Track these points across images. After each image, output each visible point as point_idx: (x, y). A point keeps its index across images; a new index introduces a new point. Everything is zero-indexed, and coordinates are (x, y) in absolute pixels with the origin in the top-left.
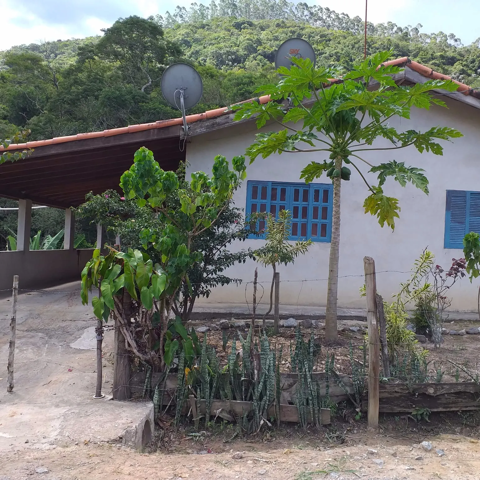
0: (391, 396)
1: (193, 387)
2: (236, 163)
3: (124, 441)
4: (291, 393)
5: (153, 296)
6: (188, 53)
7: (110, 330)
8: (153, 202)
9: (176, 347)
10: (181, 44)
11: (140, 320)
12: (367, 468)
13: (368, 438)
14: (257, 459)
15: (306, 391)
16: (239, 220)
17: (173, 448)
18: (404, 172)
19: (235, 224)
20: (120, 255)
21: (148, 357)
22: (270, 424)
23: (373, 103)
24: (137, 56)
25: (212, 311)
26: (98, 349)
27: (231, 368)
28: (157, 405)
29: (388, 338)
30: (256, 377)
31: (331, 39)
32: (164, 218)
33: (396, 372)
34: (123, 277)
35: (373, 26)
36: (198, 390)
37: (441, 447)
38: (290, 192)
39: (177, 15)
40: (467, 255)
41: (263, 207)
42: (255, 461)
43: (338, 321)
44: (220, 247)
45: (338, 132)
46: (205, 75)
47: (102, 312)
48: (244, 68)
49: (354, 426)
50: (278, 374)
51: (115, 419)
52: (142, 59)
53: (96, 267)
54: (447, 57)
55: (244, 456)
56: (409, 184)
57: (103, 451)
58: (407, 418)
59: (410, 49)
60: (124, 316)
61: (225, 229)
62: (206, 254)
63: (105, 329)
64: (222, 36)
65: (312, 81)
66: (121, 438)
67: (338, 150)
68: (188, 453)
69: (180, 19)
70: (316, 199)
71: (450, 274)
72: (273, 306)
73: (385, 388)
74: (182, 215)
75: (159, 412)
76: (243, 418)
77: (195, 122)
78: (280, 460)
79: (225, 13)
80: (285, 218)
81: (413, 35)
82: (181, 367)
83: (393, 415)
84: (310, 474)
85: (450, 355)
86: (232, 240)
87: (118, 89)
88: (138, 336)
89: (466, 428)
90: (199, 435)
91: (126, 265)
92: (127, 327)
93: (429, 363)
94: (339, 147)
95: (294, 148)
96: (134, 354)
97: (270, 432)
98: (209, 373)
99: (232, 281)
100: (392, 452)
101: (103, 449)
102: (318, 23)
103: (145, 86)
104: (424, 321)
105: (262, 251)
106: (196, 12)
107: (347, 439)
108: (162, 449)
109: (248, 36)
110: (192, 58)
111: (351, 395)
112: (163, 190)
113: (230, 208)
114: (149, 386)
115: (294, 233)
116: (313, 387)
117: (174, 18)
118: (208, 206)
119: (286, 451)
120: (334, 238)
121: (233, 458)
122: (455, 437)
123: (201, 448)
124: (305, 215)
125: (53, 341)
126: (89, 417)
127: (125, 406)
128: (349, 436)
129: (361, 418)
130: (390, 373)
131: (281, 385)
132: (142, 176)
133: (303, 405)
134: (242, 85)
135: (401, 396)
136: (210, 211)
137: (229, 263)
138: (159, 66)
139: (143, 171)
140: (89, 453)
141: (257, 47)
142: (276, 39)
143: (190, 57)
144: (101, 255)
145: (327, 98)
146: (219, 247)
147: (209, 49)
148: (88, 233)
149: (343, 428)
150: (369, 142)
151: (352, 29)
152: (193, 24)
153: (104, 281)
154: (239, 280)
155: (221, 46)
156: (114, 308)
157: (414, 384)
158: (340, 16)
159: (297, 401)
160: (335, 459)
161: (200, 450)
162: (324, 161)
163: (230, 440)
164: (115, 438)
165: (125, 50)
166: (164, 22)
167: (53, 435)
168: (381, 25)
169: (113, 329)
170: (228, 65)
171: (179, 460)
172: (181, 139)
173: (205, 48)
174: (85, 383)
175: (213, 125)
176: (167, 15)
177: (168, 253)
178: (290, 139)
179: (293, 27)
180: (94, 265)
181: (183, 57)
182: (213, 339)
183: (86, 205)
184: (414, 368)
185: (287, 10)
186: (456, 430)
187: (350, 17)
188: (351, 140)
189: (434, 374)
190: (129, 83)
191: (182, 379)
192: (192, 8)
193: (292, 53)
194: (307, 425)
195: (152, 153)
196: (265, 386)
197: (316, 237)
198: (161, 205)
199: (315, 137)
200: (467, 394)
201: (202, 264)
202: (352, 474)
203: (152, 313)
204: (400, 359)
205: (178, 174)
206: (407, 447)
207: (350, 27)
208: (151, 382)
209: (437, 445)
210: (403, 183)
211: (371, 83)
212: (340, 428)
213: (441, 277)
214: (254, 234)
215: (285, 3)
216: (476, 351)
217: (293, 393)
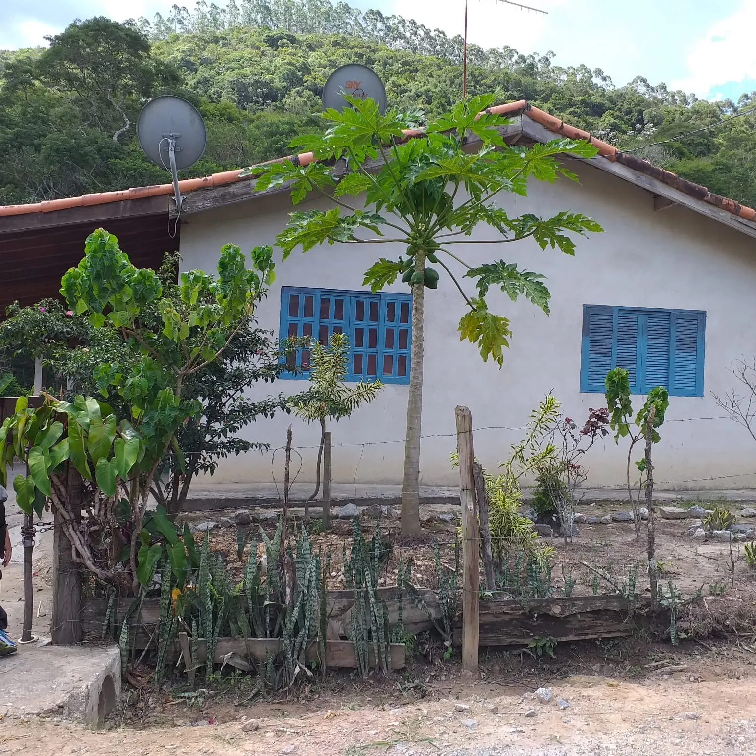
0: (498, 620)
1: (185, 619)
2: (258, 257)
3: (66, 712)
4: (343, 621)
5: (116, 473)
6: (191, 80)
7: (46, 530)
8: (117, 319)
9: (158, 556)
10: (180, 67)
11: (97, 513)
12: (451, 734)
13: (462, 687)
14: (282, 728)
15: (368, 618)
16: (265, 348)
17: (152, 719)
18: (516, 278)
19: (259, 356)
20: (62, 406)
21: (111, 573)
22: (309, 673)
23: (469, 171)
24: (105, 83)
25: (224, 496)
26: (25, 561)
27: (249, 586)
28: (126, 650)
29: (492, 530)
30: (288, 599)
31: (418, 68)
32: (135, 347)
33: (504, 583)
34: (66, 442)
35: (482, 52)
36: (194, 624)
37: (565, 695)
38: (350, 306)
39: (173, 20)
40: (611, 403)
41: (308, 330)
42: (279, 733)
43: (421, 507)
44: (234, 392)
45: (418, 213)
46: (218, 117)
47: (32, 500)
48: (282, 109)
49: (441, 669)
50: (324, 593)
51: (53, 676)
52: (114, 88)
53: (20, 427)
54: (591, 103)
55: (261, 725)
56: (521, 297)
57: (28, 730)
58: (521, 653)
59: (538, 89)
60: (69, 507)
61: (242, 364)
62: (210, 404)
63: (37, 528)
64: (247, 56)
65: (377, 133)
66: (61, 707)
67: (419, 241)
68: (175, 726)
69: (178, 26)
70: (391, 317)
71: (585, 432)
72: (322, 485)
73: (488, 608)
74: (166, 341)
75: (129, 661)
76: (266, 665)
77: (195, 190)
78: (319, 729)
79: (251, 21)
80: (340, 346)
81: (542, 68)
82: (166, 588)
83: (500, 649)
84: (364, 748)
85: (587, 553)
86: (253, 381)
87: (75, 136)
88: (93, 539)
89: (608, 664)
90: (196, 695)
91: (71, 424)
92: (76, 525)
93: (553, 566)
94: (420, 237)
95: (351, 237)
96: (87, 568)
97: (310, 686)
98: (212, 596)
99: (254, 446)
100: (491, 706)
101: (29, 726)
102: (397, 42)
103: (118, 132)
104: (549, 503)
105: (300, 398)
106: (204, 16)
107: (430, 689)
108: (133, 721)
109: (289, 59)
110: (198, 90)
111: (436, 620)
112: (133, 299)
113: (250, 329)
114: (112, 620)
115: (357, 370)
116: (377, 610)
117: (169, 24)
118: (210, 326)
119: (328, 714)
120: (414, 377)
121: (244, 729)
122: (591, 678)
123: (198, 716)
124: (373, 343)
126: (7, 676)
127: (72, 654)
128: (433, 686)
129: (452, 656)
130: (496, 585)
131: (328, 610)
132: (98, 277)
133: (363, 640)
134: (278, 135)
135: (512, 620)
136: (213, 333)
137: (248, 418)
138: (143, 100)
139: (99, 268)
140: (4, 734)
141: (303, 76)
142: (333, 65)
143: (195, 88)
144: (29, 406)
145: (401, 160)
146: (231, 393)
147: (226, 77)
148: (23, 370)
149: (424, 673)
150: (467, 230)
151: (451, 55)
152: (199, 35)
153: (34, 450)
154: (265, 445)
155: (245, 72)
156: (51, 495)
157: (532, 601)
158: (433, 34)
159: (353, 633)
160: (404, 723)
161: (197, 720)
162: (399, 258)
163: (245, 701)
164: (50, 708)
165: (86, 71)
166: (151, 31)
168: (493, 51)
169: (50, 529)
170: (256, 102)
171: (154, 738)
172: (170, 218)
173: (219, 74)
175: (224, 196)
176: (157, 19)
177: (143, 403)
178: (343, 222)
179: (359, 48)
180: (18, 423)
181: (184, 88)
182: (224, 541)
183: (7, 324)
184: (532, 576)
185: (350, 21)
186: (593, 668)
187: (448, 37)
188: (438, 227)
189: (562, 584)
190: (91, 126)
191: (167, 607)
192: (198, 10)
193: (350, 87)
194: (369, 671)
195: (115, 239)
196: (303, 612)
197: (389, 376)
198: (131, 324)
199: (383, 221)
200: (609, 613)
201: (204, 420)
202: (429, 744)
203: (117, 501)
204: (511, 562)
205: (161, 274)
206: (515, 697)
207: (447, 52)
208: (115, 613)
209: (558, 693)
210: (513, 296)
211: (470, 140)
212: (421, 674)
213: (573, 436)
214: (289, 371)
215: (347, 9)
216: (625, 547)
217: (347, 621)
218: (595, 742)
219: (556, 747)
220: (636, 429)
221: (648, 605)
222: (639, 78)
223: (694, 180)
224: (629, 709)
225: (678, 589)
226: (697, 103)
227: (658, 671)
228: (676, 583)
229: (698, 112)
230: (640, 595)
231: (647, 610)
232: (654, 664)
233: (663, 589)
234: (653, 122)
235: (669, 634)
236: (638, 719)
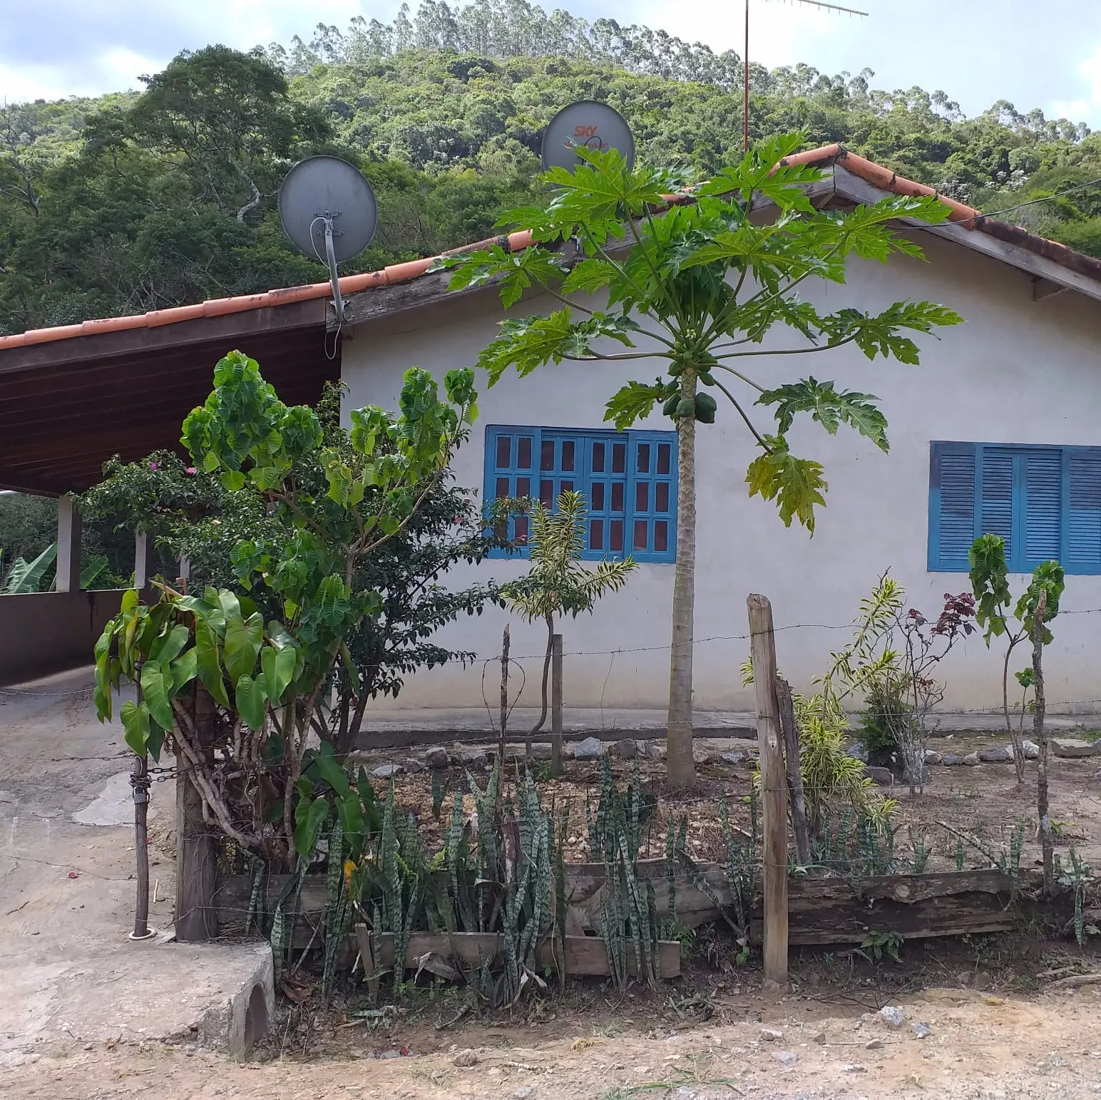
0: (816, 907)
1: (363, 905)
2: (454, 385)
3: (201, 1037)
4: (589, 908)
5: (265, 696)
6: (344, 133)
7: (166, 778)
8: (262, 478)
9: (323, 815)
10: (329, 112)
11: (236, 753)
12: (758, 1072)
13: (765, 1004)
14: (510, 1063)
15: (624, 903)
16: (466, 516)
17: (320, 1048)
18: (833, 401)
19: (458, 526)
20: (185, 603)
21: (257, 838)
22: (542, 983)
23: (762, 249)
24: (225, 139)
25: (409, 727)
26: (137, 823)
27: (452, 857)
28: (280, 949)
29: (805, 776)
30: (509, 876)
31: (673, 100)
32: (288, 516)
33: (824, 853)
34: (193, 654)
35: (766, 74)
36: (376, 912)
37: (922, 1017)
38: (583, 452)
39: (318, 45)
40: (978, 585)
41: (523, 486)
42: (507, 1069)
43: (695, 742)
44: (424, 578)
45: (685, 313)
46: (385, 183)
47: (146, 737)
48: (476, 166)
49: (733, 978)
50: (560, 867)
51: (181, 986)
52: (238, 145)
53: (129, 633)
54: (930, 143)
55: (480, 1057)
56: (844, 427)
57: (151, 1062)
58: (851, 957)
59: (850, 125)
60: (197, 745)
61: (435, 538)
62: (390, 596)
63: (154, 776)
64: (424, 93)
65: (624, 199)
66: (194, 1030)
67: (687, 355)
68: (354, 1058)
69: (326, 54)
70: (644, 466)
71: (940, 630)
72: (549, 711)
73: (802, 890)
74: (330, 506)
75: (284, 965)
76: (480, 971)
77: (361, 291)
78: (563, 1063)
79: (429, 42)
80: (573, 510)
81: (855, 93)
82: (335, 860)
83: (820, 949)
84: (632, 1092)
85: (945, 809)
86: (451, 562)
87: (184, 216)
88: (232, 791)
89: (981, 972)
90: (380, 1014)
91: (200, 627)
92: (207, 770)
93: (897, 829)
94: (688, 348)
95: (587, 352)
96: (223, 832)
97: (543, 1001)
98: (401, 871)
99: (453, 656)
100: (815, 1033)
101: (152, 1057)
102: (641, 64)
103: (245, 209)
104: (886, 736)
105: (519, 585)
106: (361, 38)
107: (718, 1008)
108: (292, 1051)
109: (484, 95)
110: (354, 144)
111: (725, 907)
112: (284, 450)
113: (444, 488)
114: (259, 906)
115: (596, 543)
116: (639, 893)
117: (312, 51)
118: (392, 485)
119: (577, 1042)
120: (683, 553)
121: (457, 1063)
122: (956, 993)
123: (384, 1044)
124: (618, 502)
125: (32, 807)
126: (117, 985)
127: (206, 954)
128: (723, 1003)
129: (749, 959)
130: (813, 856)
131: (567, 892)
132: (233, 419)
133: (618, 935)
134: (471, 206)
135: (835, 907)
136: (396, 495)
137: (445, 615)
138: (278, 161)
139: (235, 406)
140: (118, 1067)
141: (505, 118)
142: (548, 101)
143: (350, 142)
144: (140, 604)
145: (660, 238)
146: (421, 579)
147: (394, 124)
148: (115, 552)
149: (708, 984)
150: (756, 336)
151: (719, 79)
152: (356, 64)
153: (149, 666)
154: (469, 654)
155: (422, 116)
156: (172, 729)
157: (866, 879)
158: (692, 50)
159: (604, 927)
160: (687, 1056)
161: (383, 1049)
162: (657, 379)
163: (450, 1023)
164: (180, 1030)
165: (198, 124)
166: (287, 62)
167: (32, 1030)
168: (783, 72)
169: (172, 777)
170: (438, 159)
171: (330, 1074)
172: (328, 331)
173: (384, 120)
174: (111, 905)
175: (404, 297)
176: (295, 45)
177: (300, 596)
178: (577, 331)
179: (586, 75)
180: (125, 627)
181: (335, 142)
182: (412, 792)
183: (103, 487)
184: (865, 843)
185: (572, 36)
186: (959, 977)
187: (715, 53)
188: (715, 333)
189: (910, 854)
190: (207, 200)
191: (336, 887)
192: (353, 30)
193: (581, 134)
194: (628, 981)
195: (255, 365)
196: (531, 895)
197: (643, 551)
198: (281, 485)
199: (634, 326)
200: (982, 897)
201: (382, 619)
202: (727, 1088)
203: (265, 736)
204: (834, 823)
205: (320, 412)
206: (850, 1020)
207: (714, 75)
208: (264, 896)
209: (914, 1014)
210: (832, 426)
211: (758, 204)
212: (703, 985)
213: (921, 636)
214: (502, 548)
215: (566, 19)
216: (1002, 798)
217: (595, 908)
218: (974, 1086)
219: (915, 1093)
220: (1015, 625)
221: (1038, 886)
222: (1001, 103)
223: (1089, 251)
224: (1020, 1038)
225: (1085, 860)
226: (1090, 136)
227: (1058, 983)
228: (1081, 852)
229: (1092, 150)
230: (1028, 870)
231: (1038, 892)
232: (1050, 972)
233: (1061, 860)
234: (1023, 167)
235: (1073, 928)
236: (1035, 1054)
